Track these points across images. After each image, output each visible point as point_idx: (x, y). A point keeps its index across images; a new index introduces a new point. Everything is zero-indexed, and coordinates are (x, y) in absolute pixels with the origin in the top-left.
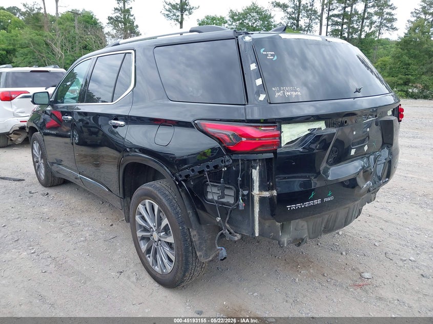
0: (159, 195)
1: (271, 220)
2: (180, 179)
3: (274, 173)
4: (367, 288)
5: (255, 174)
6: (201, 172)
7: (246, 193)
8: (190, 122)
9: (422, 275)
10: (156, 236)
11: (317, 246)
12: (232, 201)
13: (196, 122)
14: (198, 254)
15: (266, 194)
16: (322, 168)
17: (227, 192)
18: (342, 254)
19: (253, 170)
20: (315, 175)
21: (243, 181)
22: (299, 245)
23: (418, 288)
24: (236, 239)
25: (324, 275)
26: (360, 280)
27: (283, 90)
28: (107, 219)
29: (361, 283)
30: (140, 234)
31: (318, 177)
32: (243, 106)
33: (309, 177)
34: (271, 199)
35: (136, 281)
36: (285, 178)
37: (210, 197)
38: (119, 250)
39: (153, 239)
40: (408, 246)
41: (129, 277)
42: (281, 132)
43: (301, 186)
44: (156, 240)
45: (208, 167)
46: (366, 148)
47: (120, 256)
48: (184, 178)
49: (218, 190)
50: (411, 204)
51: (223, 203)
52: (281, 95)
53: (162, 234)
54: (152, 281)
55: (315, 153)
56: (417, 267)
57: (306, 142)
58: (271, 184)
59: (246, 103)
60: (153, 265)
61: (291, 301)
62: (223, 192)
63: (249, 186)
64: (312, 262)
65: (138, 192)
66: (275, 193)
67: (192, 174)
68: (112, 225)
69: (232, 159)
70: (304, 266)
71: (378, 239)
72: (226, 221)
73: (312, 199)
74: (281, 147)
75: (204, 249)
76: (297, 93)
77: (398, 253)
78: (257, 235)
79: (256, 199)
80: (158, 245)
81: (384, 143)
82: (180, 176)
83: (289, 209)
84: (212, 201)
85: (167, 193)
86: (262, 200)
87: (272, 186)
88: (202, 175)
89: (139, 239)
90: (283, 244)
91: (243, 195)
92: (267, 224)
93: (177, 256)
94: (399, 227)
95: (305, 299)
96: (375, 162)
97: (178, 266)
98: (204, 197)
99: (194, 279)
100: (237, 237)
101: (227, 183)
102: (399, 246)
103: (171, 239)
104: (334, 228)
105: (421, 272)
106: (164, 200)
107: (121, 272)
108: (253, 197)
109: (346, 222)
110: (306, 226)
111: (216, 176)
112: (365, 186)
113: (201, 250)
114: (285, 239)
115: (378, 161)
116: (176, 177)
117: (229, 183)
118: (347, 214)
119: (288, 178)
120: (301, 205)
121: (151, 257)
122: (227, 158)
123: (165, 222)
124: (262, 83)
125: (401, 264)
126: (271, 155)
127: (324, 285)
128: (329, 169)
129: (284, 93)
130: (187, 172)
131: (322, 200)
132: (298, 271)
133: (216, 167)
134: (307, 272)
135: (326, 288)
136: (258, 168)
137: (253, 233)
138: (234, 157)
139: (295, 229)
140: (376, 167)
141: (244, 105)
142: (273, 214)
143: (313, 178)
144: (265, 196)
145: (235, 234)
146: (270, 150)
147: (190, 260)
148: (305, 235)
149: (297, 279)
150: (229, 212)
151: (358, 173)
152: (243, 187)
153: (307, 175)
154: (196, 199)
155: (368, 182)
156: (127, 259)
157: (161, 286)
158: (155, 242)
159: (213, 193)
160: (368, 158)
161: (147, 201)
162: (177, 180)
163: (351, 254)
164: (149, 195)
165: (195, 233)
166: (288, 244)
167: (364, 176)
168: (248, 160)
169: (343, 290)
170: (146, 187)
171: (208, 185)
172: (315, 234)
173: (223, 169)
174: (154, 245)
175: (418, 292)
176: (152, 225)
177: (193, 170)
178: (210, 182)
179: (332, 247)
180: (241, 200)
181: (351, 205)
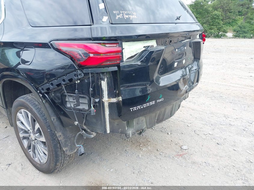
0: (30, 106)
1: (118, 119)
2: (43, 92)
3: (119, 83)
4: (185, 156)
5: (104, 84)
6: (59, 85)
7: (97, 100)
8: (47, 43)
9: (218, 143)
10: (33, 137)
11: (152, 130)
12: (86, 107)
13: (51, 43)
14: (64, 149)
15: (114, 100)
16: (154, 78)
17: (81, 100)
18: (168, 134)
19: (102, 82)
20: (149, 83)
21: (94, 90)
22: (140, 133)
23: (216, 153)
24: (92, 136)
25: (157, 150)
26: (181, 151)
27: (122, 13)
28: (3, 123)
29: (182, 153)
30: (21, 135)
31: (152, 84)
32: (90, 27)
33: (145, 85)
34: (118, 103)
35: (21, 170)
36: (128, 86)
37: (68, 105)
38: (10, 146)
39: (31, 139)
40: (207, 125)
41: (16, 168)
42: (123, 49)
43: (140, 92)
44: (34, 139)
45: (64, 80)
46: (184, 62)
47: (10, 152)
48: (46, 91)
49: (74, 100)
50: (206, 98)
51: (80, 110)
52: (121, 17)
53: (37, 135)
54: (34, 169)
55: (149, 66)
56: (214, 138)
57: (143, 57)
58: (117, 92)
59: (92, 24)
60: (33, 157)
61: (137, 172)
62: (78, 101)
63: (99, 95)
64: (150, 141)
65: (15, 103)
66: (120, 99)
67: (51, 87)
68: (6, 127)
69: (83, 73)
70: (144, 145)
71: (190, 122)
72: (83, 124)
73: (149, 102)
74: (123, 61)
75: (69, 144)
76: (133, 16)
77: (202, 130)
78: (108, 132)
79: (106, 105)
80: (35, 143)
81: (195, 58)
82: (43, 89)
83: (132, 111)
84: (70, 108)
85: (37, 103)
86: (111, 105)
87: (118, 93)
88: (60, 87)
89: (22, 139)
90: (129, 136)
91: (96, 103)
92: (116, 122)
93: (49, 151)
94: (201, 113)
95: (146, 169)
96: (190, 72)
97: (50, 159)
98: (64, 105)
99: (65, 165)
100: (94, 135)
101: (81, 93)
102: (202, 125)
103: (43, 139)
104: (164, 119)
105: (217, 142)
106: (34, 109)
107: (10, 164)
108: (103, 103)
109: (171, 114)
110: (144, 120)
111: (71, 88)
112: (184, 89)
113: (66, 146)
114: (130, 132)
115: (191, 71)
116: (40, 91)
117: (83, 94)
118: (172, 109)
119: (131, 86)
120: (140, 107)
121: (31, 151)
122: (79, 72)
123: (37, 126)
124: (104, 7)
125: (204, 137)
126: (116, 68)
127: (158, 157)
128: (160, 78)
129: (123, 16)
130: (48, 85)
131: (156, 102)
132: (140, 149)
133: (71, 80)
134: (147, 149)
135: (159, 160)
136: (106, 79)
137: (105, 131)
138: (85, 71)
139: (137, 123)
140: (190, 75)
141: (90, 25)
142: (120, 115)
143: (148, 86)
144: (113, 102)
145: (92, 133)
146: (115, 64)
147: (59, 153)
148: (144, 127)
149: (140, 155)
150: (85, 116)
151: (179, 80)
152: (94, 95)
153: (144, 83)
154: (58, 107)
155: (186, 86)
156: (16, 153)
157: (41, 172)
158: (33, 140)
159: (71, 103)
160: (185, 69)
161: (22, 110)
162: (41, 93)
163: (174, 133)
164: (23, 106)
165: (60, 134)
166: (132, 135)
167: (183, 81)
168: (97, 73)
169: (171, 160)
170: (21, 99)
171: (66, 96)
172: (151, 125)
173: (76, 82)
174: (33, 143)
175: (216, 155)
176: (29, 128)
177: (52, 84)
178: (67, 93)
179: (161, 130)
180: (92, 107)
181: (175, 103)
